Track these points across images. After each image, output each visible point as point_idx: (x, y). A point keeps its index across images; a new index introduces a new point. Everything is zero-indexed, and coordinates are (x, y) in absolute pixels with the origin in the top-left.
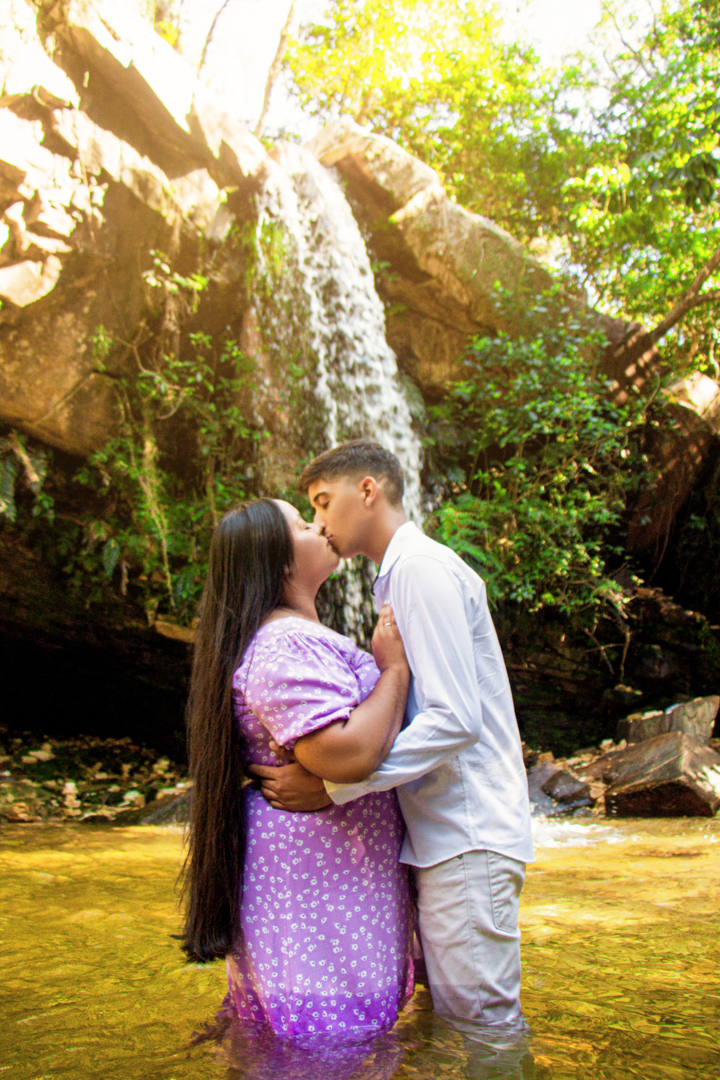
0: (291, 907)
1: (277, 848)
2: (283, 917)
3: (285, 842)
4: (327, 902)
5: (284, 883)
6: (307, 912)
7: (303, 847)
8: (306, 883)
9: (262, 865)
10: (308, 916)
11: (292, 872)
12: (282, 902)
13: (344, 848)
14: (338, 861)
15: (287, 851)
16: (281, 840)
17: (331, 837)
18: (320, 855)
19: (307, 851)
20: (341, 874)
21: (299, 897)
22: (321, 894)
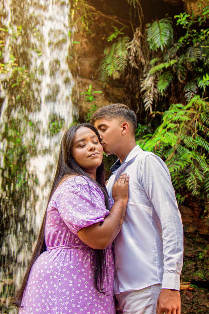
0: (57, 304)
1: (53, 278)
2: (53, 309)
3: (57, 275)
4: (72, 303)
5: (55, 293)
6: (63, 307)
7: (64, 277)
8: (64, 294)
9: (46, 285)
10: (64, 308)
11: (58, 288)
12: (53, 302)
13: (82, 280)
14: (79, 285)
15: (57, 279)
16: (55, 274)
17: (77, 274)
18: (71, 282)
19: (65, 279)
20: (80, 292)
21: (61, 300)
22: (70, 299)
